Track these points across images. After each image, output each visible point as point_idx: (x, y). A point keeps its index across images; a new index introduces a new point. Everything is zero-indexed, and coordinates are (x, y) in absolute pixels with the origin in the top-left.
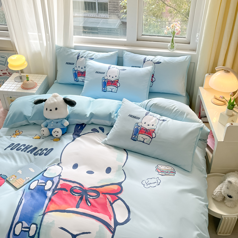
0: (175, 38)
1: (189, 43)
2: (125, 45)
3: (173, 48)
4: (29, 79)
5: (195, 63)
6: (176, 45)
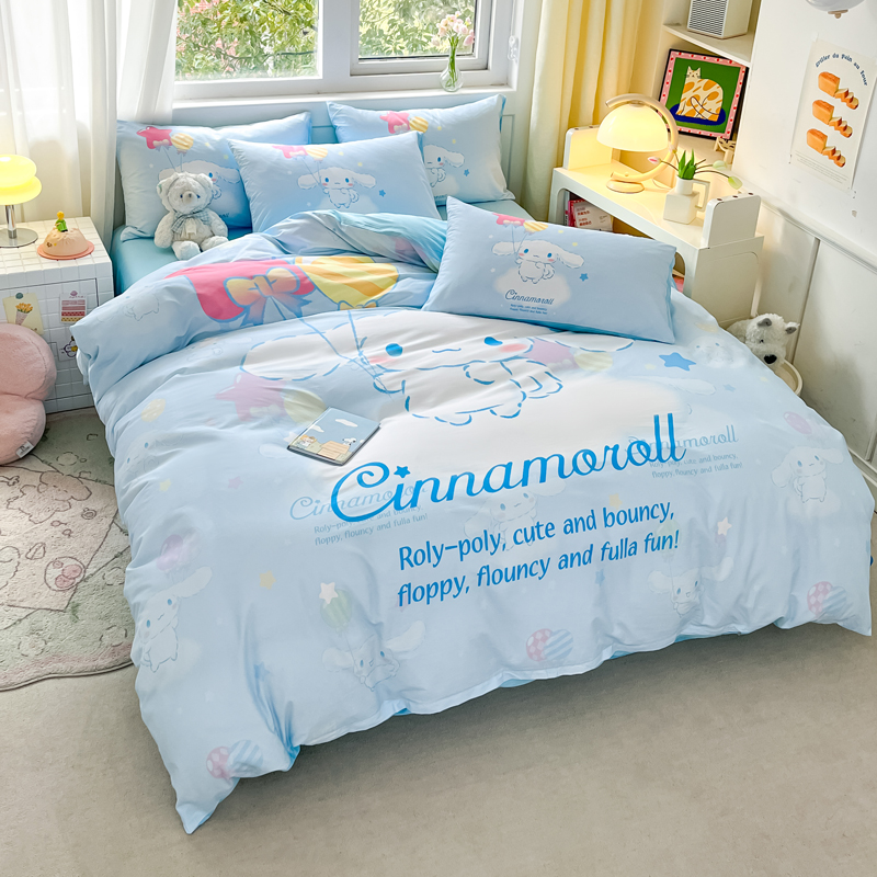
0: (456, 58)
1: (486, 69)
2: (318, 93)
3: (455, 83)
5: (513, 116)
6: (462, 76)
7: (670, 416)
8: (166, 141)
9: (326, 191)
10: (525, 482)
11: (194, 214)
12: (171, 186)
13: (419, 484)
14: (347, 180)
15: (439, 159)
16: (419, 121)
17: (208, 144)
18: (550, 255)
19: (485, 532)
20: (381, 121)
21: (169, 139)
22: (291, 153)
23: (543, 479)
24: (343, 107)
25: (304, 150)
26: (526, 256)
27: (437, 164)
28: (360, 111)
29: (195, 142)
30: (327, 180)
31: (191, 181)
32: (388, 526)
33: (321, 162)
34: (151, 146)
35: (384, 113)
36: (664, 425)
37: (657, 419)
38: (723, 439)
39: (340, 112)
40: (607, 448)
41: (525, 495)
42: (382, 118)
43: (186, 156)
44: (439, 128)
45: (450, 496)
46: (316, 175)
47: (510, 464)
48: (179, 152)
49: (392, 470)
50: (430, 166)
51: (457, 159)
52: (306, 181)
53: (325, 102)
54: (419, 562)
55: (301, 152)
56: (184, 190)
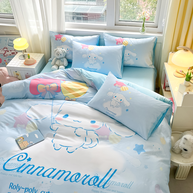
1: (157, 27)
2: (105, 29)
3: (144, 31)
4: (30, 57)
7: (116, 170)
8: (60, 39)
9: (88, 60)
10: (53, 177)
11: (60, 59)
12: (56, 51)
13: (29, 165)
14: (95, 57)
15: (129, 54)
16: (126, 42)
17: (69, 41)
18: (121, 100)
19: (34, 188)
20: (115, 41)
21: (61, 38)
22: (84, 47)
23: (58, 179)
24: (107, 35)
25: (88, 47)
26: (115, 99)
27: (128, 55)
28: (112, 36)
29: (66, 40)
30: (90, 57)
31: (60, 50)
32: (11, 175)
33: (90, 51)
34: (56, 39)
35: (117, 38)
36: (111, 173)
37: (111, 170)
38: (126, 186)
39: (106, 36)
40: (86, 175)
41: (50, 182)
42: (116, 40)
43: (63, 43)
44: (131, 45)
45: (32, 173)
46: (87, 55)
47: (56, 169)
48: (62, 42)
49: (28, 158)
50: (126, 56)
51: (134, 55)
52: (85, 56)
53: (103, 33)
54: (14, 188)
55: (87, 47)
56: (58, 52)
